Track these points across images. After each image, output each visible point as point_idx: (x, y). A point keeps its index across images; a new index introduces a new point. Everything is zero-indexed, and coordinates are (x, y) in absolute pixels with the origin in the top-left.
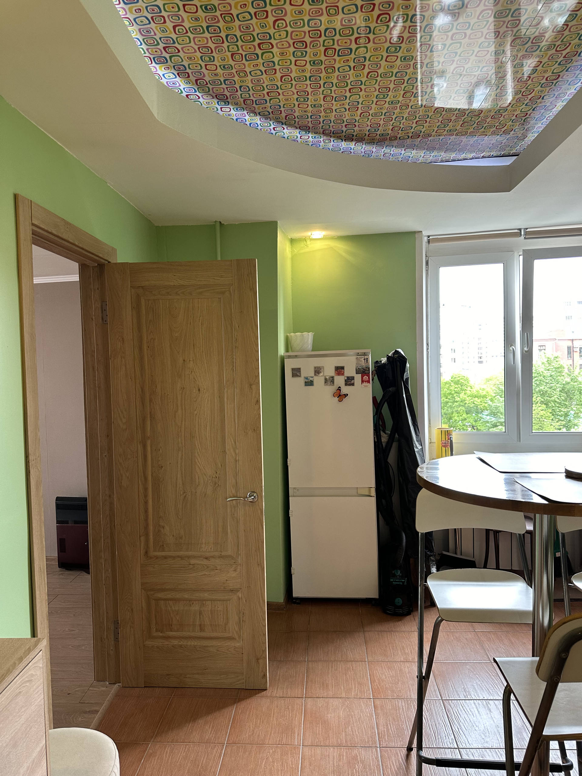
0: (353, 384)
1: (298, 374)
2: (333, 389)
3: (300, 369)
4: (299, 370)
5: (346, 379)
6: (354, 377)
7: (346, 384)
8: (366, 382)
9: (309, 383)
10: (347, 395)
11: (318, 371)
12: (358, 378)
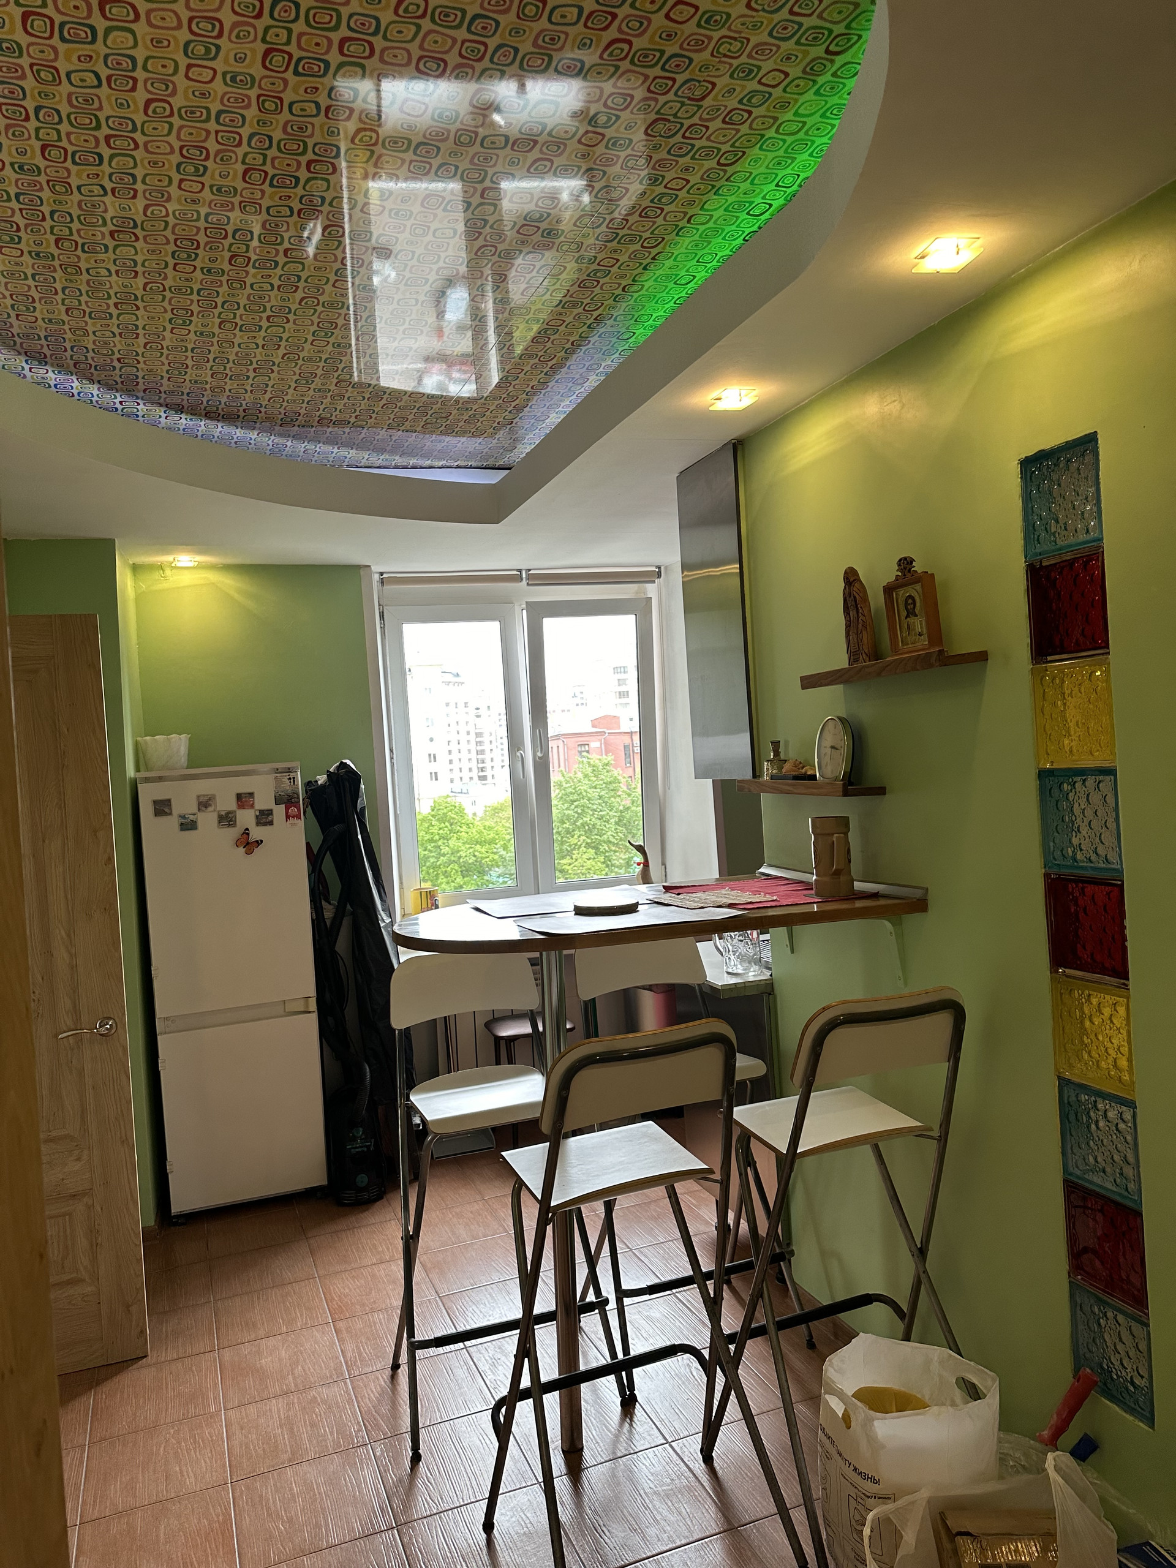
0: (271, 823)
1: (167, 810)
2: (234, 833)
3: (169, 800)
4: (167, 803)
5: (258, 813)
6: (271, 810)
7: (258, 824)
8: (293, 817)
9: (188, 825)
10: (262, 841)
11: (204, 804)
12: (279, 811)
